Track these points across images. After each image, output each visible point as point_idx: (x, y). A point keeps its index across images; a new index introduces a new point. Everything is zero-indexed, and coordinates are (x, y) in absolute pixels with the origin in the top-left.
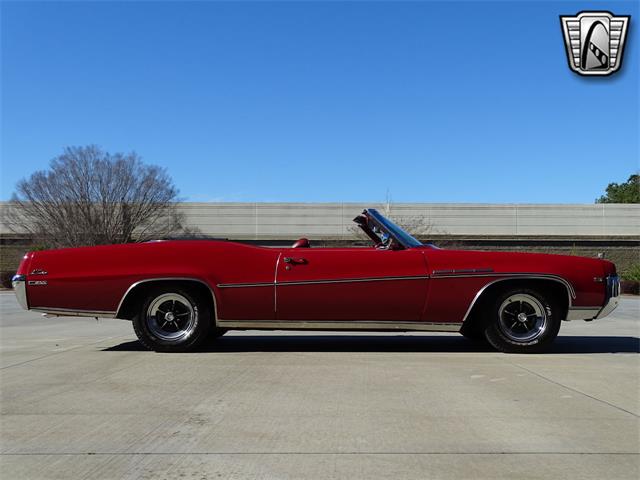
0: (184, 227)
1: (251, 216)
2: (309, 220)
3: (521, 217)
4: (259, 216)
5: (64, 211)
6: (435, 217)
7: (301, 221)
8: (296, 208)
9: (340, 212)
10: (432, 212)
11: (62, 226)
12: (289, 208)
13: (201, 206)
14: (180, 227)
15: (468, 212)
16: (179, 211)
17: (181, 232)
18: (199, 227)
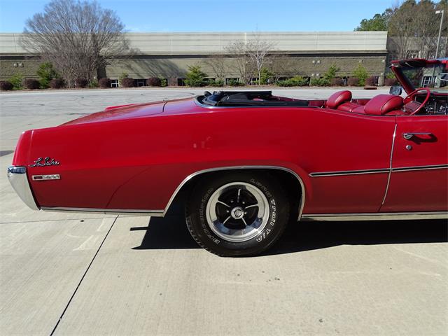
0: (130, 48)
1: (168, 40)
2: (201, 43)
3: (320, 39)
4: (173, 40)
5: (58, 39)
6: (272, 40)
7: (197, 43)
8: (194, 35)
9: (218, 38)
10: (270, 37)
11: (57, 49)
12: (189, 35)
13: (138, 35)
14: (128, 48)
15: (290, 37)
16: (126, 38)
17: (129, 51)
18: (139, 48)
